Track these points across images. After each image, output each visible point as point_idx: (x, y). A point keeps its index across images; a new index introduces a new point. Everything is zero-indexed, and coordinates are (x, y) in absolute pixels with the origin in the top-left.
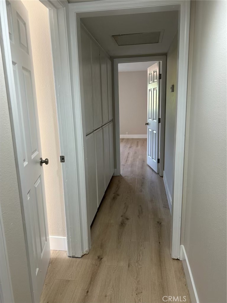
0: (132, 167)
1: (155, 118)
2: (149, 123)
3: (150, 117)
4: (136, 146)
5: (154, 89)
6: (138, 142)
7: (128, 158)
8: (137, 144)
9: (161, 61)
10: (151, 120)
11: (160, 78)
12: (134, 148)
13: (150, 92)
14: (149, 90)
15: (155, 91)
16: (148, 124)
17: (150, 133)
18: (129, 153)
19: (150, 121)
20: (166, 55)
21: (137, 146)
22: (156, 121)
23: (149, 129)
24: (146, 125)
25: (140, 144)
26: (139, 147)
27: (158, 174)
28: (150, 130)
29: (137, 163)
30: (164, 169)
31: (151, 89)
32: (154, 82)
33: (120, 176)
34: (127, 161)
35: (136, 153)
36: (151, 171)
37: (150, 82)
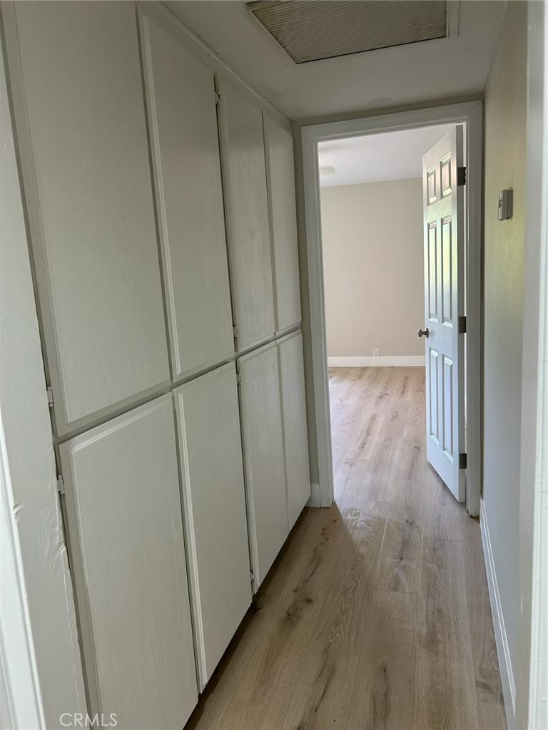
0: (376, 471)
1: (447, 315)
2: (430, 330)
3: (433, 311)
4: (400, 392)
5: (442, 220)
6: (406, 378)
7: (368, 435)
8: (405, 386)
9: (464, 124)
10: (436, 321)
11: (461, 180)
12: (393, 399)
13: (432, 231)
14: (429, 225)
15: (446, 227)
16: (427, 333)
17: (433, 361)
18: (375, 415)
19: (431, 323)
20: (479, 97)
21: (403, 393)
22: (452, 326)
23: (430, 349)
24: (420, 336)
25: (412, 385)
26: (409, 397)
27: (463, 504)
28: (434, 353)
29: (397, 455)
30: (481, 492)
31: (435, 221)
32: (442, 197)
33: (332, 510)
34: (366, 447)
35: (397, 416)
36: (440, 488)
37: (431, 201)
